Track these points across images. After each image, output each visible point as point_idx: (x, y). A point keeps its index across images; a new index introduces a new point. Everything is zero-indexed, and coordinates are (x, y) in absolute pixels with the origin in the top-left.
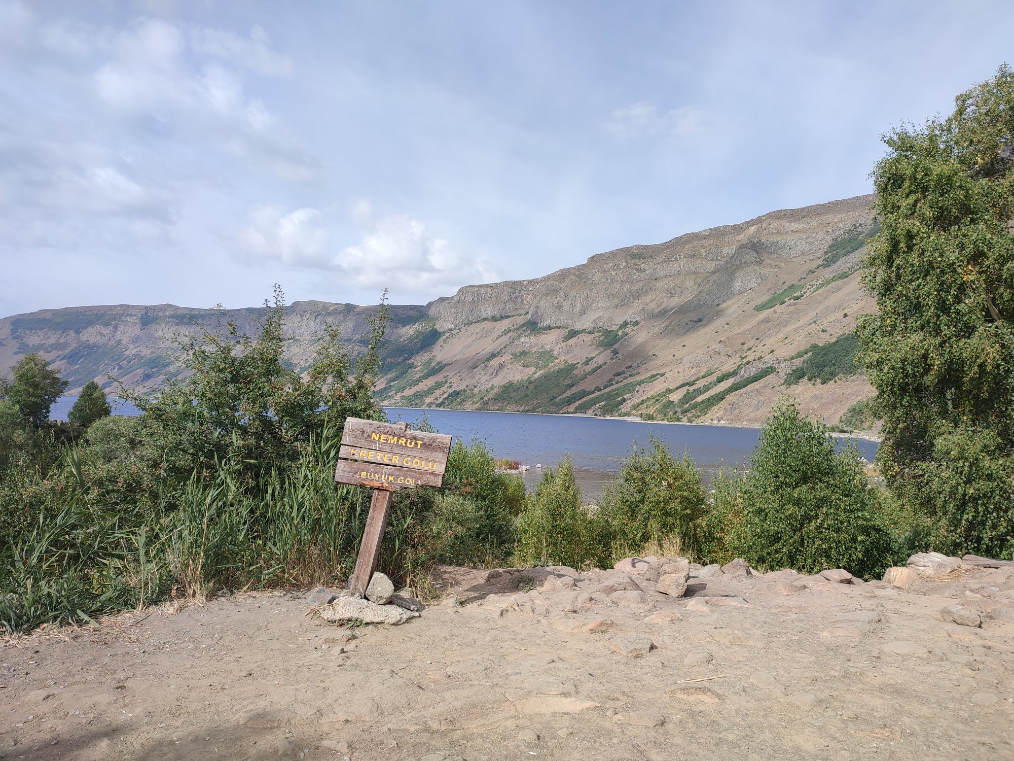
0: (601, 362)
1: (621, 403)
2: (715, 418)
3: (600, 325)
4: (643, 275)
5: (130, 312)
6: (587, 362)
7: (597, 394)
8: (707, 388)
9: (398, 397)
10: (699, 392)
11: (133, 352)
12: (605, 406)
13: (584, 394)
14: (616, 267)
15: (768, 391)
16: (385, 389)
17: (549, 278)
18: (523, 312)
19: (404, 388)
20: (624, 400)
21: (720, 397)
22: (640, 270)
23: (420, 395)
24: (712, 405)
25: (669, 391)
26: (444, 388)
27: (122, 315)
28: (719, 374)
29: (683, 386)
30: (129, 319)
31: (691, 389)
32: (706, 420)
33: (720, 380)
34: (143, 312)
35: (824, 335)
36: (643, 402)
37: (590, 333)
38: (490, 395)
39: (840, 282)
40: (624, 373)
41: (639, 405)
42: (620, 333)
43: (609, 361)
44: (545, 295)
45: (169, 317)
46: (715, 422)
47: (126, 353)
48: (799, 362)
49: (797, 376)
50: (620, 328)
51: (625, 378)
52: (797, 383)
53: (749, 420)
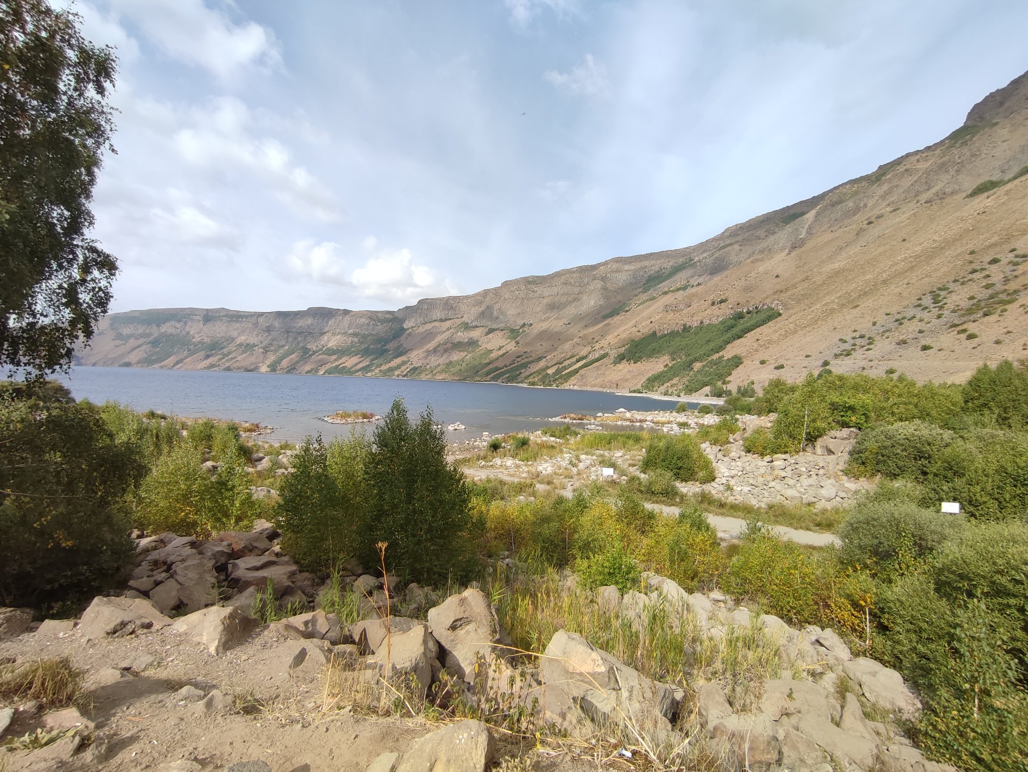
0: (508, 349)
1: (518, 375)
2: (572, 385)
3: (509, 325)
4: (536, 295)
5: (196, 313)
6: (500, 349)
7: (505, 369)
8: (570, 366)
9: (377, 371)
10: (565, 368)
11: (198, 340)
12: (509, 377)
13: (497, 369)
14: (519, 289)
15: (603, 368)
16: (369, 365)
17: (477, 295)
18: (460, 316)
19: (381, 365)
20: (521, 373)
21: (576, 371)
22: (534, 291)
23: (391, 370)
24: (571, 376)
25: (548, 368)
26: (407, 365)
27: (190, 315)
28: (578, 357)
29: (556, 364)
30: (195, 317)
31: (561, 366)
32: (566, 386)
33: (578, 361)
34: (205, 313)
35: (639, 334)
36: (531, 374)
37: (502, 330)
38: (437, 370)
39: (650, 302)
40: (522, 356)
41: (529, 376)
42: (521, 331)
43: (513, 349)
44: (474, 306)
45: (223, 316)
46: (572, 387)
47: (194, 340)
48: (622, 350)
49: (621, 358)
50: (521, 327)
51: (523, 359)
52: (620, 363)
53: (591, 386)
